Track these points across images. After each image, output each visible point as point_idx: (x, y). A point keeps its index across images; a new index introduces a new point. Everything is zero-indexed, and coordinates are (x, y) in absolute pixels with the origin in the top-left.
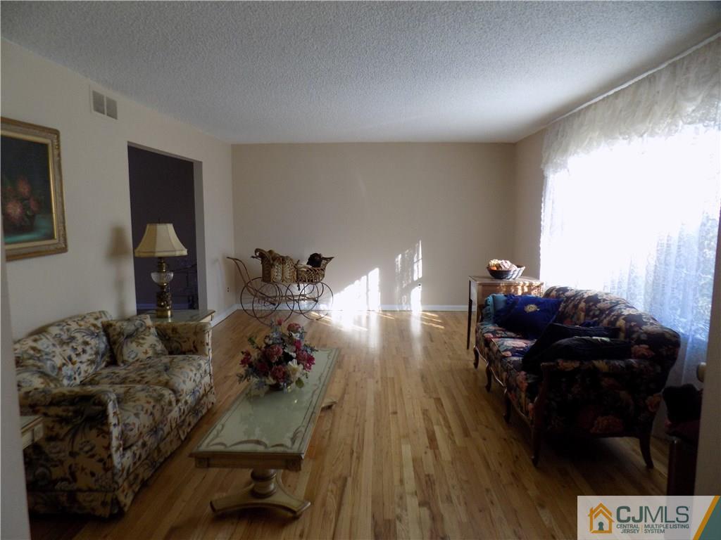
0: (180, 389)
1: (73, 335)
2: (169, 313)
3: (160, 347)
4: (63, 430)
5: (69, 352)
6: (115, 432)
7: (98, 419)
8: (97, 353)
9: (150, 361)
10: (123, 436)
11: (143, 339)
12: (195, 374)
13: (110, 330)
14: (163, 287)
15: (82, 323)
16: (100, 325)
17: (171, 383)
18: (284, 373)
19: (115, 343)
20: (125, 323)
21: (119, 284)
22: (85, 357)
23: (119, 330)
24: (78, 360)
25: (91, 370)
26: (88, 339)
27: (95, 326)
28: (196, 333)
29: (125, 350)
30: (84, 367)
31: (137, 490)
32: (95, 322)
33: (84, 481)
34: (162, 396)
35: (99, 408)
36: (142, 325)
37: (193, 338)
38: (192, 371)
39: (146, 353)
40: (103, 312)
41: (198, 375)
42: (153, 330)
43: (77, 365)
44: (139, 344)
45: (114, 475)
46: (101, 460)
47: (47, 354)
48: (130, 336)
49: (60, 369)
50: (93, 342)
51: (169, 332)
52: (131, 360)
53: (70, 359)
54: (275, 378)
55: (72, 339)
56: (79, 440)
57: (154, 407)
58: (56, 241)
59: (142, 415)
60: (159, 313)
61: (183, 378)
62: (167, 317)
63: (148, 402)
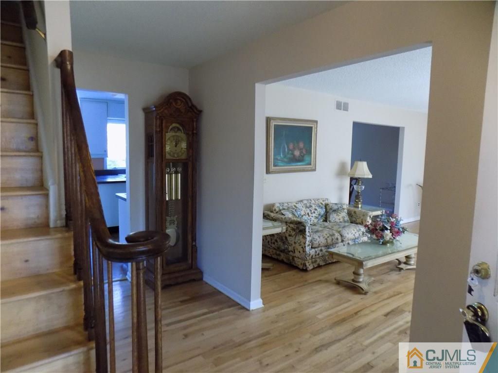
0: (344, 235)
1: (312, 205)
2: (360, 206)
3: (347, 218)
4: (293, 233)
5: (308, 211)
6: (308, 239)
7: (303, 232)
8: (319, 215)
9: (340, 223)
10: (311, 241)
11: (340, 213)
12: (356, 233)
13: (327, 207)
14: (358, 193)
15: (317, 201)
16: (324, 204)
17: (341, 232)
18: (382, 235)
19: (328, 212)
20: (334, 205)
21: (341, 189)
22: (314, 215)
23: (330, 207)
24: (311, 215)
25: (316, 221)
26: (317, 208)
27: (321, 203)
28: (363, 215)
29: (331, 216)
30: (313, 219)
31: (315, 266)
32: (322, 202)
33: (297, 254)
34: (334, 235)
35: (303, 227)
36: (341, 207)
37: (362, 217)
38: (354, 230)
39: (340, 219)
40: (327, 199)
41: (357, 234)
42: (346, 211)
43: (311, 217)
44: (338, 215)
45: (306, 254)
46: (302, 248)
47: (299, 209)
48: (334, 211)
49: (302, 216)
50: (319, 210)
51: (353, 213)
52: (332, 221)
53: (308, 214)
54: (377, 236)
55: (311, 206)
56: (297, 238)
57: (328, 237)
58: (312, 166)
59: (321, 238)
60: (355, 205)
61: (348, 232)
62: (358, 207)
63: (326, 235)
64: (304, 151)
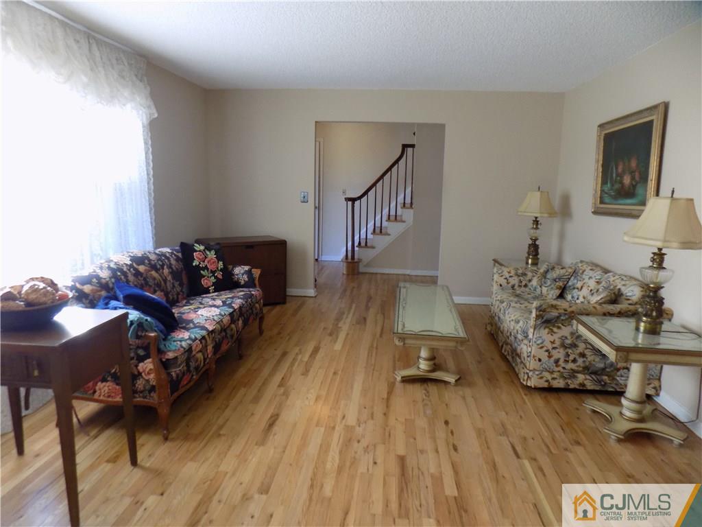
64: (637, 177)
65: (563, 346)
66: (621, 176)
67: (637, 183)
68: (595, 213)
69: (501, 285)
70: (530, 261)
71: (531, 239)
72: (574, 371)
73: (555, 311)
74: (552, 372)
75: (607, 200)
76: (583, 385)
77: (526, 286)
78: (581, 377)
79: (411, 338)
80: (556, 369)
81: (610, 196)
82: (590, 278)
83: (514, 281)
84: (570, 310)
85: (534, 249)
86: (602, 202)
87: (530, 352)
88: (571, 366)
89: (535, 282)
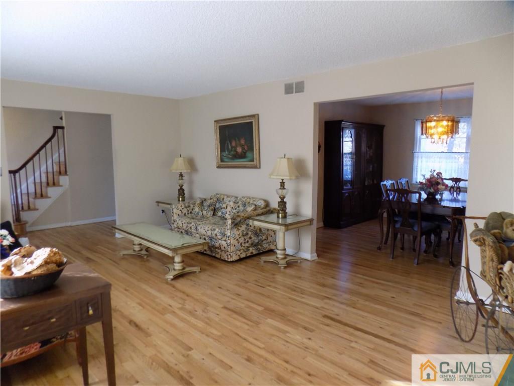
64: (246, 147)
65: (243, 236)
66: (235, 147)
67: (246, 151)
68: (218, 167)
69: (179, 215)
70: (181, 199)
71: (180, 186)
72: (248, 247)
73: (239, 218)
74: (240, 251)
75: (226, 159)
76: (252, 253)
77: (191, 213)
78: (251, 249)
79: (179, 249)
80: (241, 248)
81: (228, 158)
82: (229, 201)
83: (185, 211)
84: (245, 216)
85: (181, 191)
86: (222, 161)
87: (230, 243)
88: (247, 245)
89: (197, 209)
